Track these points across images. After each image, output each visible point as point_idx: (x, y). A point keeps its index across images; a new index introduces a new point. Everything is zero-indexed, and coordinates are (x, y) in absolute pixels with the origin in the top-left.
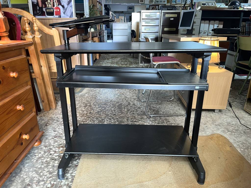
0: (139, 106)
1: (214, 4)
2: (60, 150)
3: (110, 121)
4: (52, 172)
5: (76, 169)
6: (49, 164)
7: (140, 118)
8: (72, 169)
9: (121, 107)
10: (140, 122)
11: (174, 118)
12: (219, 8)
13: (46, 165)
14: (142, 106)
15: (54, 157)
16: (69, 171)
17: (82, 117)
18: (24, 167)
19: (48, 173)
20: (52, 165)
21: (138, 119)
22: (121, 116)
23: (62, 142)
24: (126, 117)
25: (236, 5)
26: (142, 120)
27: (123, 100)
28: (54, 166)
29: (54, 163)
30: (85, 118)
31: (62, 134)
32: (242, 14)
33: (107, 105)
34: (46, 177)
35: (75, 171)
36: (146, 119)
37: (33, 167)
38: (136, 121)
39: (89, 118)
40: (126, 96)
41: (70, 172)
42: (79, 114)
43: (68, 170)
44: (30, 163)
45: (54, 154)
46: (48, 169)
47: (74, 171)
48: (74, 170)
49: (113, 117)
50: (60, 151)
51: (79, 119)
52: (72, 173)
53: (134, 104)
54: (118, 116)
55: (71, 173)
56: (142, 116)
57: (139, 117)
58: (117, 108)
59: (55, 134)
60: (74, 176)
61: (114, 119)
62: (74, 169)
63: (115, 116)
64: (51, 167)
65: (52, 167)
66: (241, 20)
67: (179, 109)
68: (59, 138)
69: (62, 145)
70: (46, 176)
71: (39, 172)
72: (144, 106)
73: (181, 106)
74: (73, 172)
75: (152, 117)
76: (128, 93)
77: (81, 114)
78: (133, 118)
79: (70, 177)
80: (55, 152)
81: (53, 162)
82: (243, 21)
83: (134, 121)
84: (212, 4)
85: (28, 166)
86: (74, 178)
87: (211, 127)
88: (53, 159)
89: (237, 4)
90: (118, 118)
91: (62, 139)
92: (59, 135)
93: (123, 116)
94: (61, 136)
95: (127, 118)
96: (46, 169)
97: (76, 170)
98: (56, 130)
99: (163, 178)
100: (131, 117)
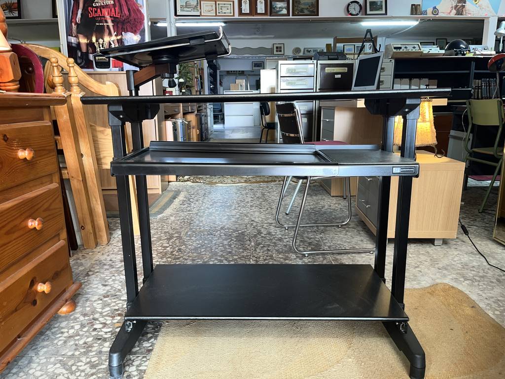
0: (280, 236)
1: (417, 48)
2: (115, 321)
4: (98, 364)
5: (148, 358)
6: (90, 349)
7: (282, 258)
8: (140, 358)
9: (243, 239)
12: (428, 54)
13: (85, 350)
14: (286, 237)
15: (102, 336)
16: (133, 361)
17: (162, 258)
18: (37, 354)
19: (89, 365)
20: (96, 351)
21: (279, 259)
22: (243, 254)
23: (120, 305)
24: (253, 256)
25: (460, 48)
26: (287, 262)
27: (246, 226)
28: (100, 352)
29: (101, 347)
30: (167, 261)
31: (119, 290)
32: (473, 64)
33: (215, 235)
34: (83, 374)
35: (145, 361)
36: (295, 259)
37: (56, 355)
38: (275, 263)
39: (177, 260)
40: (253, 219)
41: (136, 363)
42: (156, 253)
43: (132, 359)
44: (50, 347)
45: (103, 330)
46: (87, 358)
48: (145, 359)
49: (226, 256)
50: (114, 324)
51: (157, 261)
52: (140, 365)
53: (269, 233)
54: (237, 255)
55: (138, 366)
56: (286, 255)
57: (280, 256)
58: (235, 241)
59: (105, 292)
60: (145, 370)
62: (143, 357)
63: (231, 256)
64: (94, 353)
65: (96, 354)
66: (472, 76)
67: (362, 241)
68: (114, 299)
69: (120, 312)
70: (83, 371)
71: (70, 364)
72: (290, 237)
73: (365, 235)
74: (142, 364)
75: (307, 255)
76: (257, 214)
77: (161, 253)
78: (269, 258)
79: (135, 373)
80: (104, 325)
81: (100, 345)
82: (475, 78)
83: (271, 263)
84: (414, 48)
85: (46, 352)
86: (144, 376)
88: (99, 339)
89: (461, 46)
90: (238, 259)
91: (120, 300)
92: (113, 292)
93: (247, 256)
94: (118, 293)
95: (255, 259)
96: (84, 359)
97: (148, 359)
98: (107, 283)
99: (335, 371)
100: (263, 256)
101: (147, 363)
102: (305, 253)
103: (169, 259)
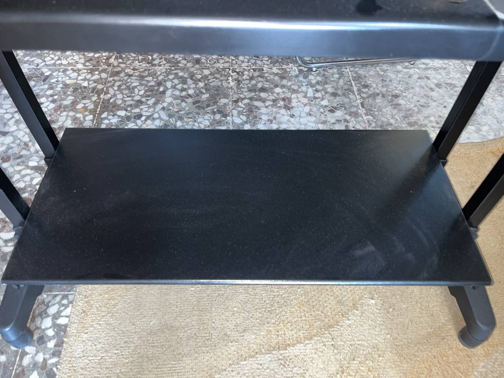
3: (183, 90)
5: (71, 298)
7: (277, 74)
8: (58, 299)
10: (278, 90)
11: (384, 71)
16: (48, 306)
17: (92, 72)
21: (272, 77)
22: (217, 65)
23: (28, 178)
24: (234, 71)
26: (284, 82)
30: (101, 78)
31: (26, 144)
35: (67, 306)
36: (297, 76)
38: (267, 85)
39: (116, 78)
41: (52, 310)
42: (82, 61)
43: (47, 301)
47: (63, 305)
48: (65, 302)
49: (192, 70)
51: (85, 79)
52: (56, 316)
54: (208, 69)
55: (54, 317)
56: (284, 67)
57: (275, 70)
59: (4, 148)
60: (66, 326)
61: (196, 81)
62: (63, 298)
63: (199, 69)
68: (18, 164)
74: (62, 311)
75: (314, 69)
77: (91, 60)
78: (257, 74)
79: (50, 332)
83: (260, 85)
86: (65, 339)
87: (494, 104)
90: (210, 77)
91: (28, 167)
92: (16, 150)
93: (224, 69)
94: (24, 152)
95: (236, 76)
97: (71, 302)
98: (6, 129)
99: (349, 326)
100: (249, 71)
101: (68, 311)
102: (312, 65)
103: (104, 75)
